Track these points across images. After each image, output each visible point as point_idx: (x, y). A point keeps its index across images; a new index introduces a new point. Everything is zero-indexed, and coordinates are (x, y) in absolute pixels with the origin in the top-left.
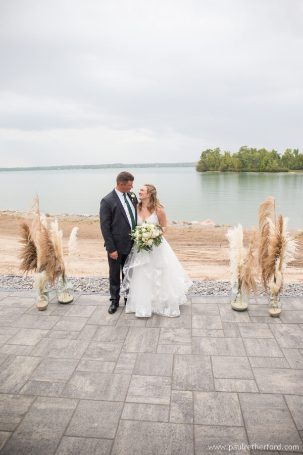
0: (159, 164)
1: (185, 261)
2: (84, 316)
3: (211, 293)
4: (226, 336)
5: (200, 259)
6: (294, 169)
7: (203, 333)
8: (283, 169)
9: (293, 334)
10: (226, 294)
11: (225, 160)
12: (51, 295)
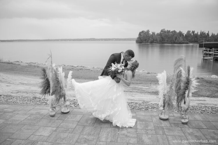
0: (115, 39)
1: (131, 92)
2: (76, 120)
3: (147, 109)
4: (156, 133)
5: (139, 91)
6: (192, 42)
7: (143, 132)
8: (185, 42)
9: (196, 134)
10: (155, 110)
11: (152, 37)
12: (57, 109)
